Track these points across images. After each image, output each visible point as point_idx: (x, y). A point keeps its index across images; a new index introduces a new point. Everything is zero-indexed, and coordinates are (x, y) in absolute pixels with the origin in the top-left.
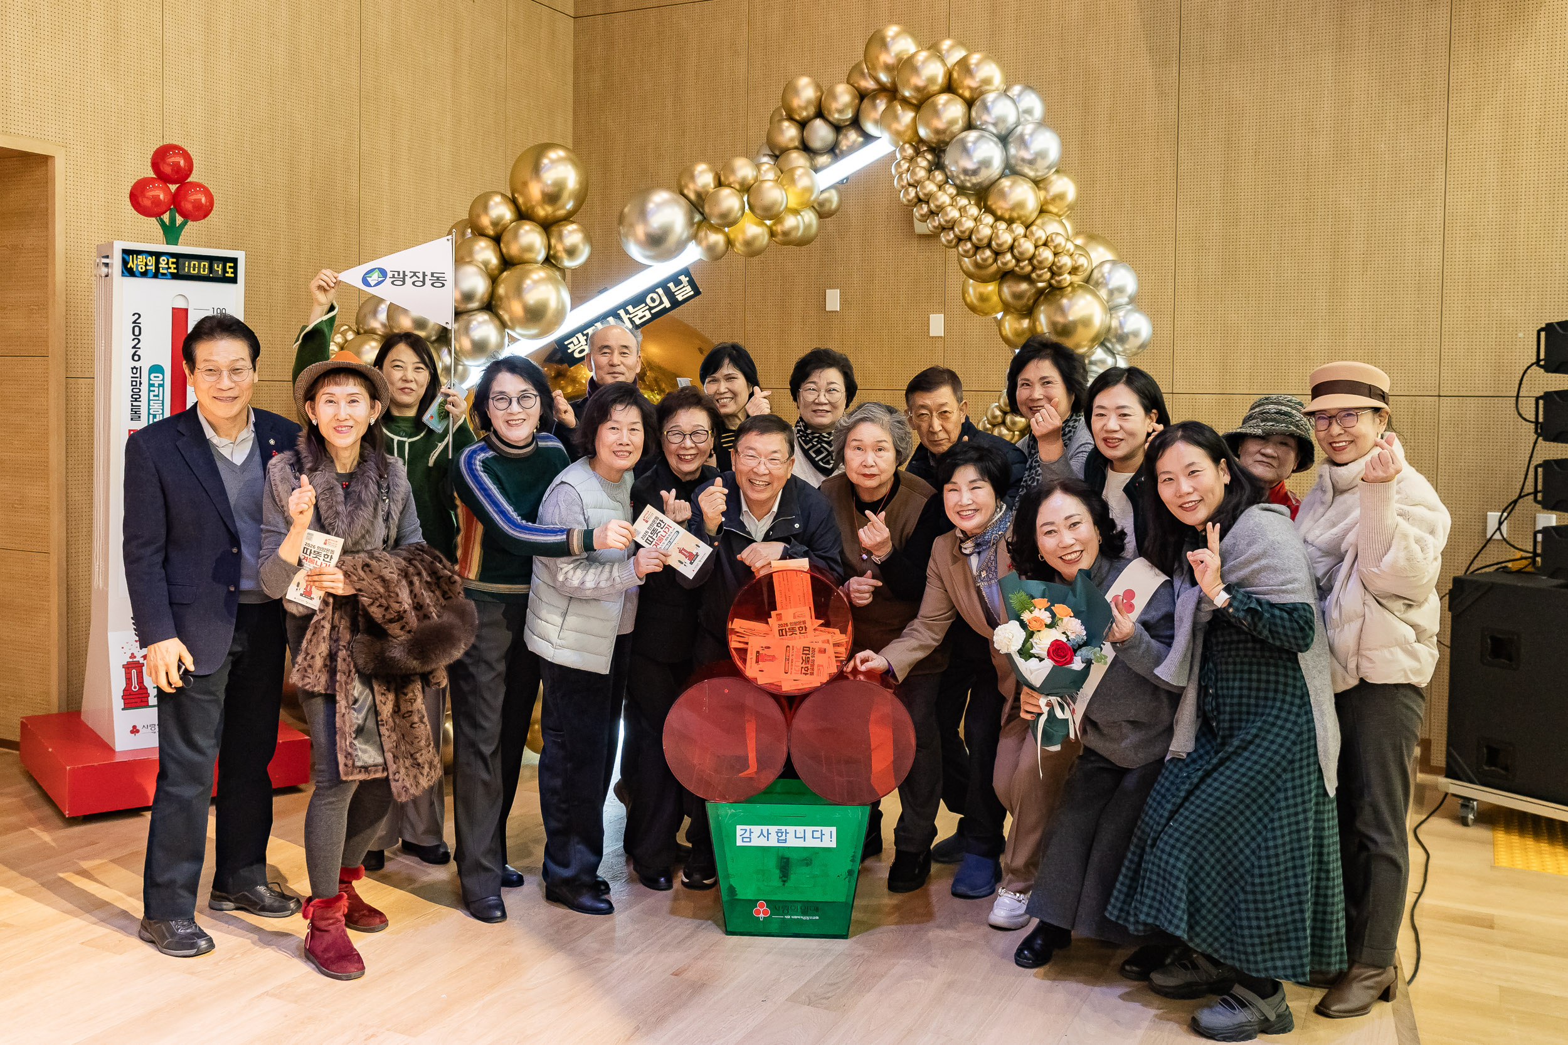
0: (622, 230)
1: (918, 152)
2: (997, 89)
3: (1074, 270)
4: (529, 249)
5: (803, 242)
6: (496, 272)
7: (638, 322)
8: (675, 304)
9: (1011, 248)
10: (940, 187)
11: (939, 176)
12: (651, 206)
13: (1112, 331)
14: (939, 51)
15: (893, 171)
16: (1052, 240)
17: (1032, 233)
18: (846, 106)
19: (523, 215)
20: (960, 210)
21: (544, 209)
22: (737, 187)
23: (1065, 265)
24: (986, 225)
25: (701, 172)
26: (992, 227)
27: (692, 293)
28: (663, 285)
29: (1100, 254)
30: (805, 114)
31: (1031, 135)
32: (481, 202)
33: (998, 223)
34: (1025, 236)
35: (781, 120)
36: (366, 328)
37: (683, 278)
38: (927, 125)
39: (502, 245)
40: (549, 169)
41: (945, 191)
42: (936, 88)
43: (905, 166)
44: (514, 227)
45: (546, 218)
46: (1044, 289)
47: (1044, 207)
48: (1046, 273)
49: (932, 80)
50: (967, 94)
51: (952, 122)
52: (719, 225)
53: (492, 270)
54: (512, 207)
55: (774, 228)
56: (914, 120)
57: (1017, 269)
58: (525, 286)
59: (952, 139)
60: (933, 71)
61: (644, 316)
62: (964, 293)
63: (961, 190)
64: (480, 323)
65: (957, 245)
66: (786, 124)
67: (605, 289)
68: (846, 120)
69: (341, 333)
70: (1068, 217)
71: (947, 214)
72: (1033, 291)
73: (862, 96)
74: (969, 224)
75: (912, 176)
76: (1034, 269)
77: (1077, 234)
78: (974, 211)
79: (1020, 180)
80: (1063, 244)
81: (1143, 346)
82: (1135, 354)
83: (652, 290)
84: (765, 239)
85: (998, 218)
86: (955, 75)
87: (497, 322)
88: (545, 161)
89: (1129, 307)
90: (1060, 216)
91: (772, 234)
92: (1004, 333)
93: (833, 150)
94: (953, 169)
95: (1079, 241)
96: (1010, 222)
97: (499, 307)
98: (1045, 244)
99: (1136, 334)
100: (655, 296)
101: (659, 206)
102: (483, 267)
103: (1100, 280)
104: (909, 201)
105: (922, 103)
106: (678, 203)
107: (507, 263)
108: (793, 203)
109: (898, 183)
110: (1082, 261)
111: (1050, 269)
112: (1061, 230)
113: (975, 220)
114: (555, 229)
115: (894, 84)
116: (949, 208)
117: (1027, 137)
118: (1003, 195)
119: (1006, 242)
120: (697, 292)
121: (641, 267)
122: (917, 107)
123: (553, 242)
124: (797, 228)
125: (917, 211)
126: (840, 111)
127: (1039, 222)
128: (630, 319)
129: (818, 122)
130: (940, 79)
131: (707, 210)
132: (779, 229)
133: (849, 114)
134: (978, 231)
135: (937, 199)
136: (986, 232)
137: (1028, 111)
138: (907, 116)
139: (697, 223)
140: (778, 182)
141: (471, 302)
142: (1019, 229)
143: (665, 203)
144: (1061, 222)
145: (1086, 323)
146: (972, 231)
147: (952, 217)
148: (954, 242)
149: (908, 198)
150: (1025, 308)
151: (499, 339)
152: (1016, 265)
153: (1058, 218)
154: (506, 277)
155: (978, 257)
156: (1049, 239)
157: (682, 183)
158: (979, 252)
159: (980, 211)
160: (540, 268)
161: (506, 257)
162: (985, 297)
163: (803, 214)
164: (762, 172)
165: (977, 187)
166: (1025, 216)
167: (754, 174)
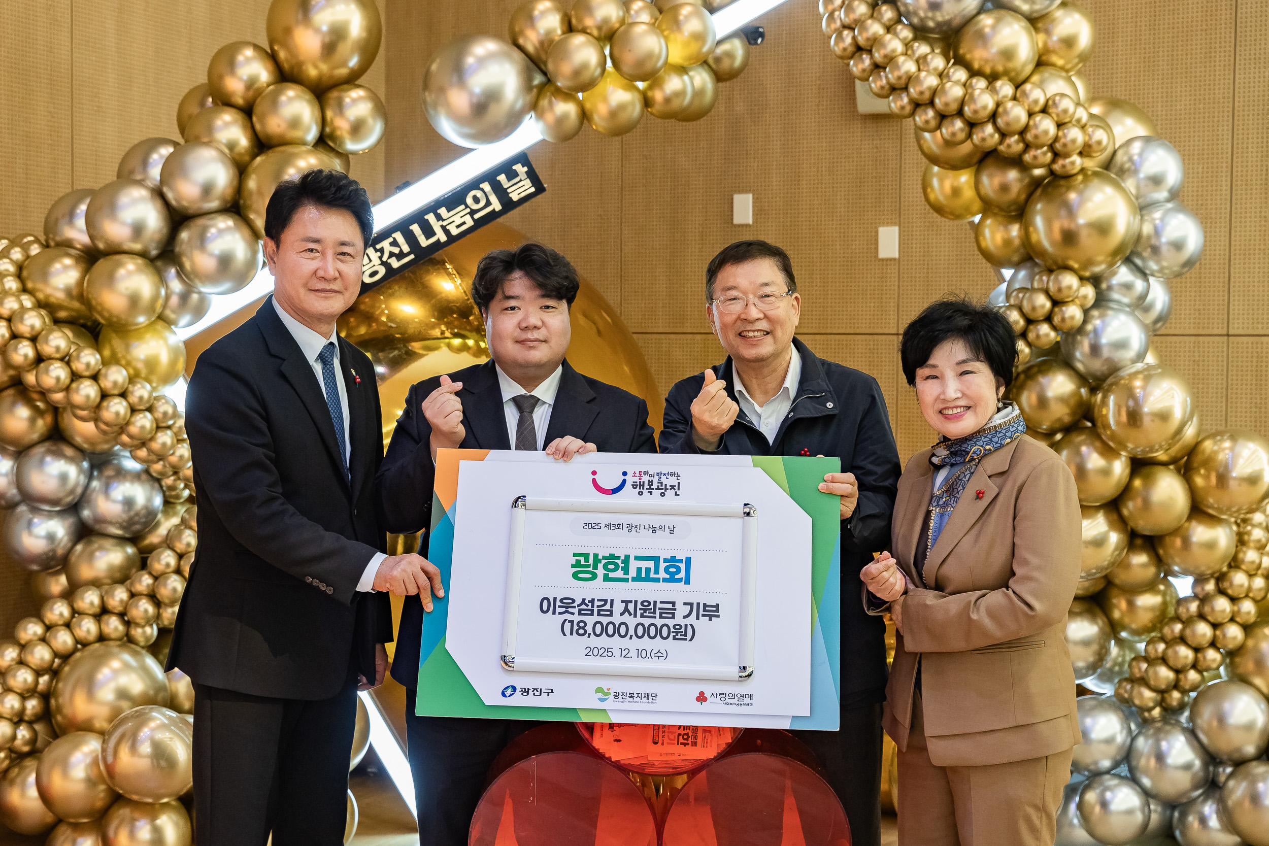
0: (429, 97)
3: (1086, 151)
4: (295, 123)
5: (689, 114)
6: (247, 158)
7: (454, 232)
8: (508, 205)
9: (993, 117)
10: (889, 29)
11: (887, 13)
12: (470, 60)
13: (1144, 240)
15: (821, 9)
16: (1055, 105)
17: (1025, 94)
19: (285, 75)
20: (917, 61)
21: (316, 67)
22: (596, 33)
23: (1074, 141)
24: (957, 82)
25: (543, 13)
26: (964, 85)
27: (533, 190)
28: (490, 177)
29: (1127, 127)
32: (225, 57)
33: (974, 81)
34: (1014, 98)
36: (58, 239)
37: (518, 168)
39: (254, 119)
40: (323, 8)
41: (896, 35)
43: (838, 1)
44: (272, 91)
45: (320, 78)
46: (1042, 178)
47: (1044, 58)
48: (1045, 154)
52: (570, 88)
53: (240, 154)
54: (270, 65)
55: (650, 94)
57: (1002, 148)
61: (464, 223)
62: (925, 186)
63: (921, 32)
64: (221, 232)
65: (913, 114)
67: (406, 184)
70: (1079, 73)
71: (897, 67)
72: (1027, 181)
74: (932, 81)
75: (846, 15)
76: (1028, 147)
77: (1093, 99)
78: (938, 62)
79: (1009, 17)
80: (1071, 110)
81: (1189, 263)
82: (1179, 275)
83: (475, 184)
84: (636, 110)
85: (974, 73)
87: (247, 232)
89: (1170, 205)
90: (1067, 71)
91: (647, 102)
92: (983, 244)
94: (908, 2)
95: (1096, 110)
96: (992, 78)
97: (248, 207)
98: (1044, 110)
99: (1178, 246)
100: (479, 194)
101: (482, 61)
102: (227, 151)
103: (1127, 166)
104: (845, 49)
106: (507, 55)
107: (262, 144)
108: (677, 55)
109: (828, 25)
110: (1100, 135)
111: (1051, 147)
112: (1068, 90)
113: (940, 75)
114: (334, 94)
116: (901, 59)
118: (981, 37)
119: (985, 107)
120: (540, 189)
121: (460, 152)
123: (329, 114)
124: (680, 94)
125: (856, 65)
127: (1035, 78)
128: (444, 228)
131: (551, 66)
132: (658, 96)
134: (944, 91)
135: (883, 45)
136: (956, 92)
139: (536, 86)
140: (655, 26)
141: (210, 201)
142: (1005, 89)
143: (490, 56)
144: (1069, 79)
145: (1102, 228)
146: (934, 92)
147: (907, 73)
148: (908, 109)
149: (841, 46)
150: (1013, 208)
151: (249, 254)
152: (1001, 142)
153: (1064, 74)
154: (259, 164)
155: (944, 130)
156: (1050, 102)
157: (517, 29)
158: (946, 122)
159: (948, 62)
160: (309, 152)
161: (261, 135)
162: (956, 192)
163: (691, 73)
164: (632, 12)
165: (944, 28)
166: (1014, 70)
167: (621, 13)
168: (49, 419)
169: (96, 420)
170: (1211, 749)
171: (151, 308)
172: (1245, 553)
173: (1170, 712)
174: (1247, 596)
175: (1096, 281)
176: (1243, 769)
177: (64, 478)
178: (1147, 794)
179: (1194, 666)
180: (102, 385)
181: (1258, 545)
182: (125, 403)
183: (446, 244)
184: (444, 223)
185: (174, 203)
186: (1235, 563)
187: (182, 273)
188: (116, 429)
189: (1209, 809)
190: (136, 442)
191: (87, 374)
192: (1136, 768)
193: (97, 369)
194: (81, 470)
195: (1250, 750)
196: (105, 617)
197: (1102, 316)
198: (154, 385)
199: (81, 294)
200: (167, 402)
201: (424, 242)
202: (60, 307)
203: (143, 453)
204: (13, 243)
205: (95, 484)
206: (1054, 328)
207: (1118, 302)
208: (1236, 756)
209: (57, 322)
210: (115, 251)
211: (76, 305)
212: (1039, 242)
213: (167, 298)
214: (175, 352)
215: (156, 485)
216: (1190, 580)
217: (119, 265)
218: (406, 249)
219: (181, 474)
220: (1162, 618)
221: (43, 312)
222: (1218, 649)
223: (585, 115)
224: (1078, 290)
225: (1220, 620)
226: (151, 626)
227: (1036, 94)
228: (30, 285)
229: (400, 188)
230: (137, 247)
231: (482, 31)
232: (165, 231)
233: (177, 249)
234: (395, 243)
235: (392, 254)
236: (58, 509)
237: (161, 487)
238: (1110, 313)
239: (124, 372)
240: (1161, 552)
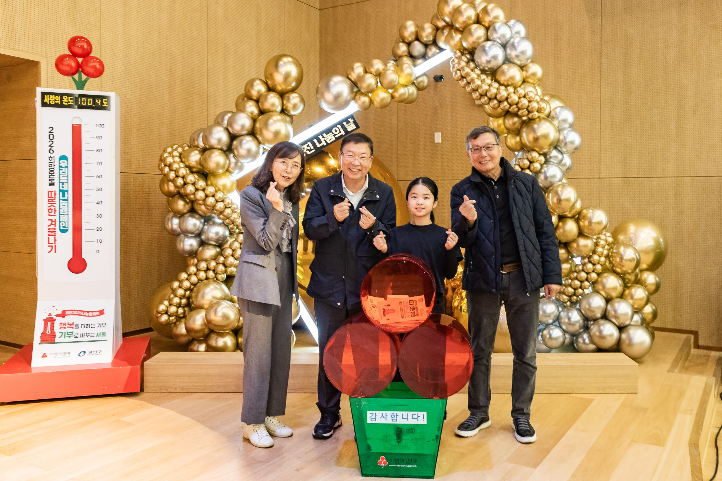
1: (463, 54)
2: (502, 21)
3: (539, 111)
4: (273, 105)
5: (408, 101)
6: (257, 117)
7: (329, 142)
9: (507, 99)
10: (472, 70)
11: (472, 65)
12: (332, 83)
13: (560, 141)
14: (474, 5)
15: (451, 64)
16: (528, 95)
17: (517, 91)
18: (430, 34)
19: (270, 89)
20: (482, 81)
21: (280, 86)
22: (375, 74)
23: (534, 107)
24: (495, 88)
25: (357, 67)
26: (497, 89)
27: (355, 127)
28: (341, 123)
29: (556, 104)
30: (410, 39)
31: (518, 43)
32: (250, 84)
33: (501, 87)
34: (514, 93)
35: (398, 43)
36: (194, 145)
37: (350, 120)
38: (466, 40)
39: (259, 104)
40: (283, 67)
41: (475, 72)
42: (471, 22)
43: (456, 61)
44: (266, 94)
45: (282, 90)
46: (525, 120)
47: (526, 80)
48: (525, 112)
49: (469, 18)
50: (487, 25)
51: (479, 38)
52: (366, 92)
53: (255, 116)
54: (265, 86)
55: (393, 94)
56: (461, 39)
57: (510, 110)
58: (269, 123)
59: (478, 46)
60: (470, 13)
61: (332, 139)
63: (483, 71)
64: (247, 141)
66: (401, 44)
67: (312, 125)
68: (429, 41)
69: (182, 148)
70: (539, 85)
71: (474, 83)
72: (521, 121)
73: (437, 29)
74: (486, 87)
75: (458, 66)
76: (519, 109)
77: (544, 95)
78: (488, 81)
79: (513, 66)
80: (533, 96)
81: (576, 149)
82: (573, 153)
83: (335, 126)
84: (389, 99)
85: (500, 84)
86: (481, 15)
87: (256, 142)
88: (281, 63)
89: (570, 129)
91: (393, 97)
92: (508, 144)
93: (424, 56)
94: (479, 61)
95: (546, 98)
96: (506, 86)
97: (256, 133)
98: (524, 97)
99: (572, 143)
100: (337, 129)
101: (336, 83)
102: (250, 115)
103: (555, 116)
105: (464, 30)
106: (345, 82)
107: (262, 112)
108: (402, 81)
109: (453, 69)
110: (543, 105)
111: (527, 109)
112: (534, 91)
113: (489, 85)
114: (287, 95)
115: (451, 22)
116: (476, 80)
117: (516, 44)
118: (503, 73)
119: (504, 96)
120: (358, 127)
121: (329, 114)
122: (462, 32)
123: (285, 102)
124: (404, 94)
125: (461, 83)
126: (427, 36)
127: (522, 86)
128: (325, 140)
129: (416, 43)
130: (473, 18)
131: (359, 85)
132: (397, 95)
133: (431, 38)
134: (490, 91)
135: (470, 75)
136: (494, 91)
137: (518, 33)
138: (457, 37)
139: (355, 92)
140: (396, 72)
141: (243, 131)
142: (511, 89)
143: (340, 82)
144: (535, 87)
145: (546, 136)
146: (487, 91)
147: (478, 85)
148: (479, 97)
149: (457, 76)
150: (517, 130)
151: (257, 149)
152: (510, 108)
153: (533, 85)
154: (261, 119)
155: (490, 104)
156: (526, 94)
157: (348, 73)
158: (491, 101)
159: (492, 81)
160: (278, 115)
161: (262, 110)
162: (499, 126)
163: (409, 88)
164: (388, 67)
165: (492, 70)
166: (515, 84)
167: (383, 67)
168: (190, 205)
169: (205, 205)
170: (586, 315)
171: (223, 167)
172: (598, 249)
173: (573, 304)
174: (598, 263)
175: (545, 155)
176: (596, 322)
177: (195, 225)
178: (565, 332)
179: (581, 287)
180: (206, 193)
181: (602, 246)
182: (214, 199)
183: (326, 146)
184: (325, 139)
185: (231, 132)
186: (594, 252)
187: (235, 156)
188: (211, 208)
189: (585, 336)
190: (218, 213)
191: (201, 189)
192: (561, 323)
193: (204, 187)
194: (201, 222)
195: (599, 315)
196: (208, 271)
197: (547, 167)
198: (225, 193)
199: (200, 163)
200: (229, 199)
201: (318, 145)
202: (194, 167)
203: (221, 216)
204: (179, 146)
205: (206, 227)
206: (531, 171)
207: (552, 162)
208: (594, 317)
209: (192, 172)
210: (212, 148)
211: (199, 167)
212: (525, 143)
213: (230, 164)
214: (233, 183)
215: (227, 228)
216: (580, 258)
217: (213, 153)
218: (312, 148)
219: (235, 224)
220: (571, 271)
221: (187, 169)
222: (589, 282)
223: (371, 102)
224: (538, 158)
225: (589, 271)
226: (224, 274)
227: (521, 91)
228: (183, 160)
229: (309, 127)
230: (219, 147)
231: (335, 73)
232: (229, 141)
233: (233, 148)
234: (308, 146)
235: (307, 150)
236: (193, 235)
237: (228, 228)
238: (550, 166)
239: (214, 189)
240: (569, 249)
